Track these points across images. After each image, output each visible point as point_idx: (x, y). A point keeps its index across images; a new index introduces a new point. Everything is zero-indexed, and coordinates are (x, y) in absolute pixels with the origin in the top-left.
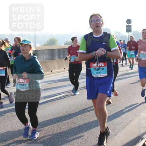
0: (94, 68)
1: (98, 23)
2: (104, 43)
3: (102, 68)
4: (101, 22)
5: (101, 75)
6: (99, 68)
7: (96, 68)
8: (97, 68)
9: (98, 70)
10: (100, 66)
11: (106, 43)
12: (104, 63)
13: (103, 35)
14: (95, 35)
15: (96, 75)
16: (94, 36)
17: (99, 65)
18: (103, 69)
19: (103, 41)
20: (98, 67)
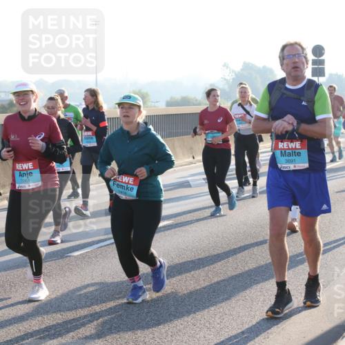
0: (281, 152)
1: (297, 60)
2: (304, 103)
3: (297, 151)
4: (304, 60)
5: (295, 166)
6: (290, 151)
7: (285, 152)
8: (287, 151)
9: (290, 155)
10: (294, 147)
11: (307, 102)
12: (301, 141)
13: (304, 86)
14: (289, 84)
15: (285, 165)
16: (287, 86)
17: (292, 145)
18: (299, 154)
19: (302, 98)
20: (289, 149)
